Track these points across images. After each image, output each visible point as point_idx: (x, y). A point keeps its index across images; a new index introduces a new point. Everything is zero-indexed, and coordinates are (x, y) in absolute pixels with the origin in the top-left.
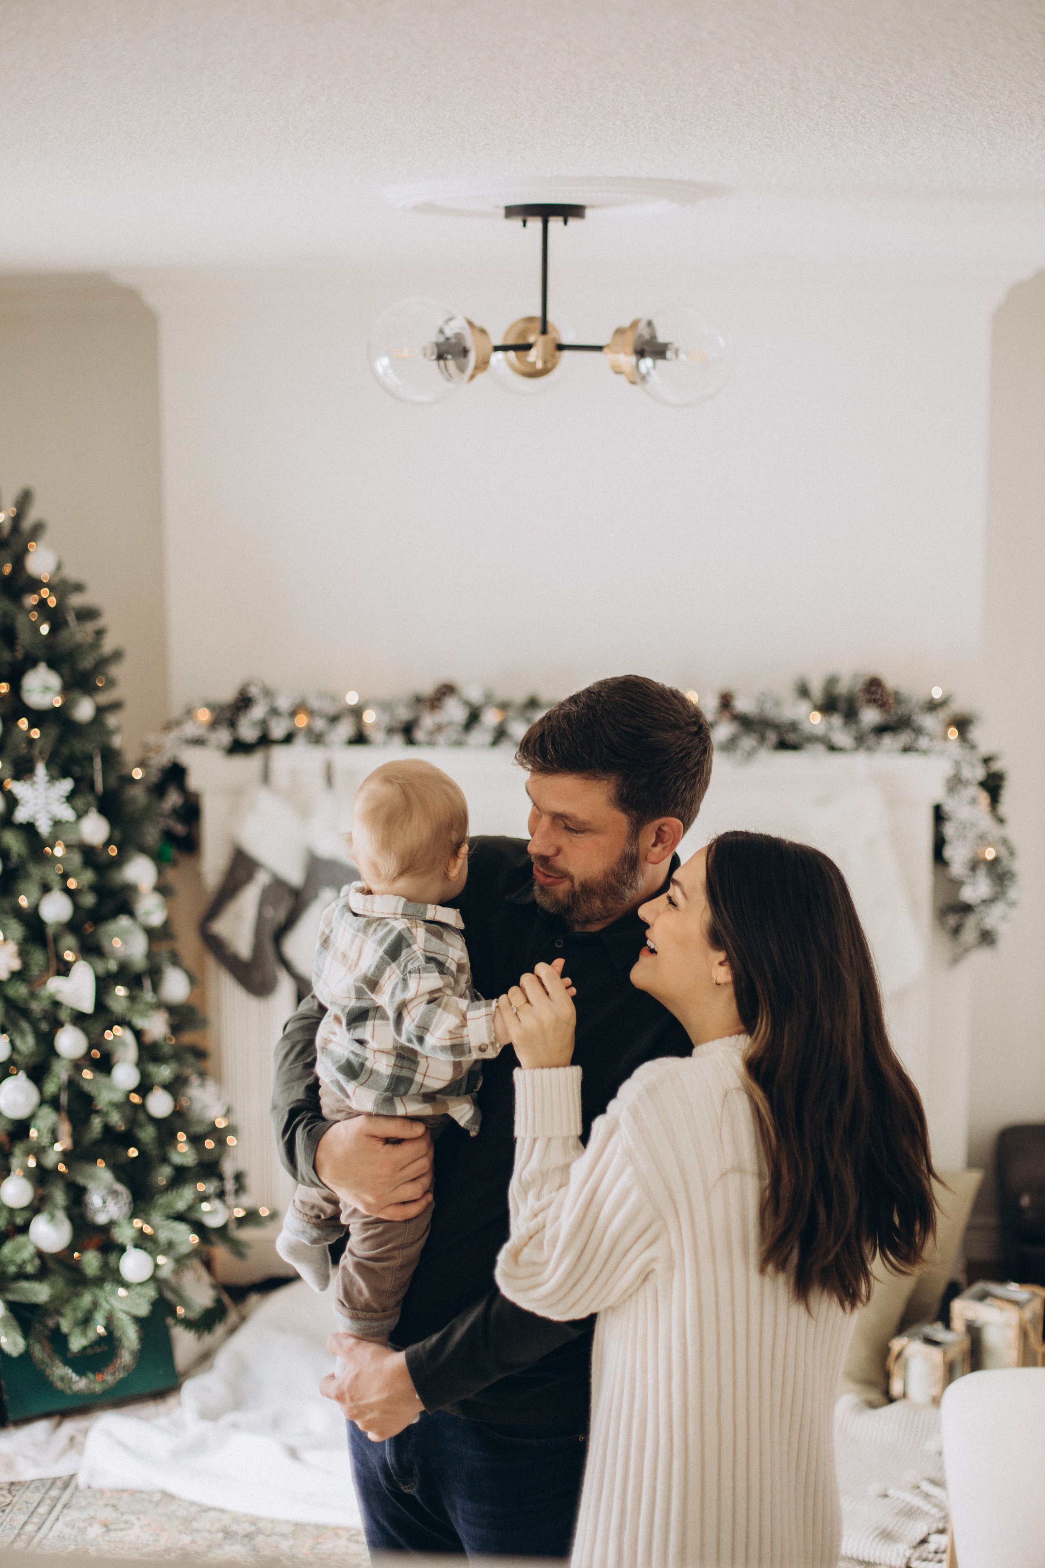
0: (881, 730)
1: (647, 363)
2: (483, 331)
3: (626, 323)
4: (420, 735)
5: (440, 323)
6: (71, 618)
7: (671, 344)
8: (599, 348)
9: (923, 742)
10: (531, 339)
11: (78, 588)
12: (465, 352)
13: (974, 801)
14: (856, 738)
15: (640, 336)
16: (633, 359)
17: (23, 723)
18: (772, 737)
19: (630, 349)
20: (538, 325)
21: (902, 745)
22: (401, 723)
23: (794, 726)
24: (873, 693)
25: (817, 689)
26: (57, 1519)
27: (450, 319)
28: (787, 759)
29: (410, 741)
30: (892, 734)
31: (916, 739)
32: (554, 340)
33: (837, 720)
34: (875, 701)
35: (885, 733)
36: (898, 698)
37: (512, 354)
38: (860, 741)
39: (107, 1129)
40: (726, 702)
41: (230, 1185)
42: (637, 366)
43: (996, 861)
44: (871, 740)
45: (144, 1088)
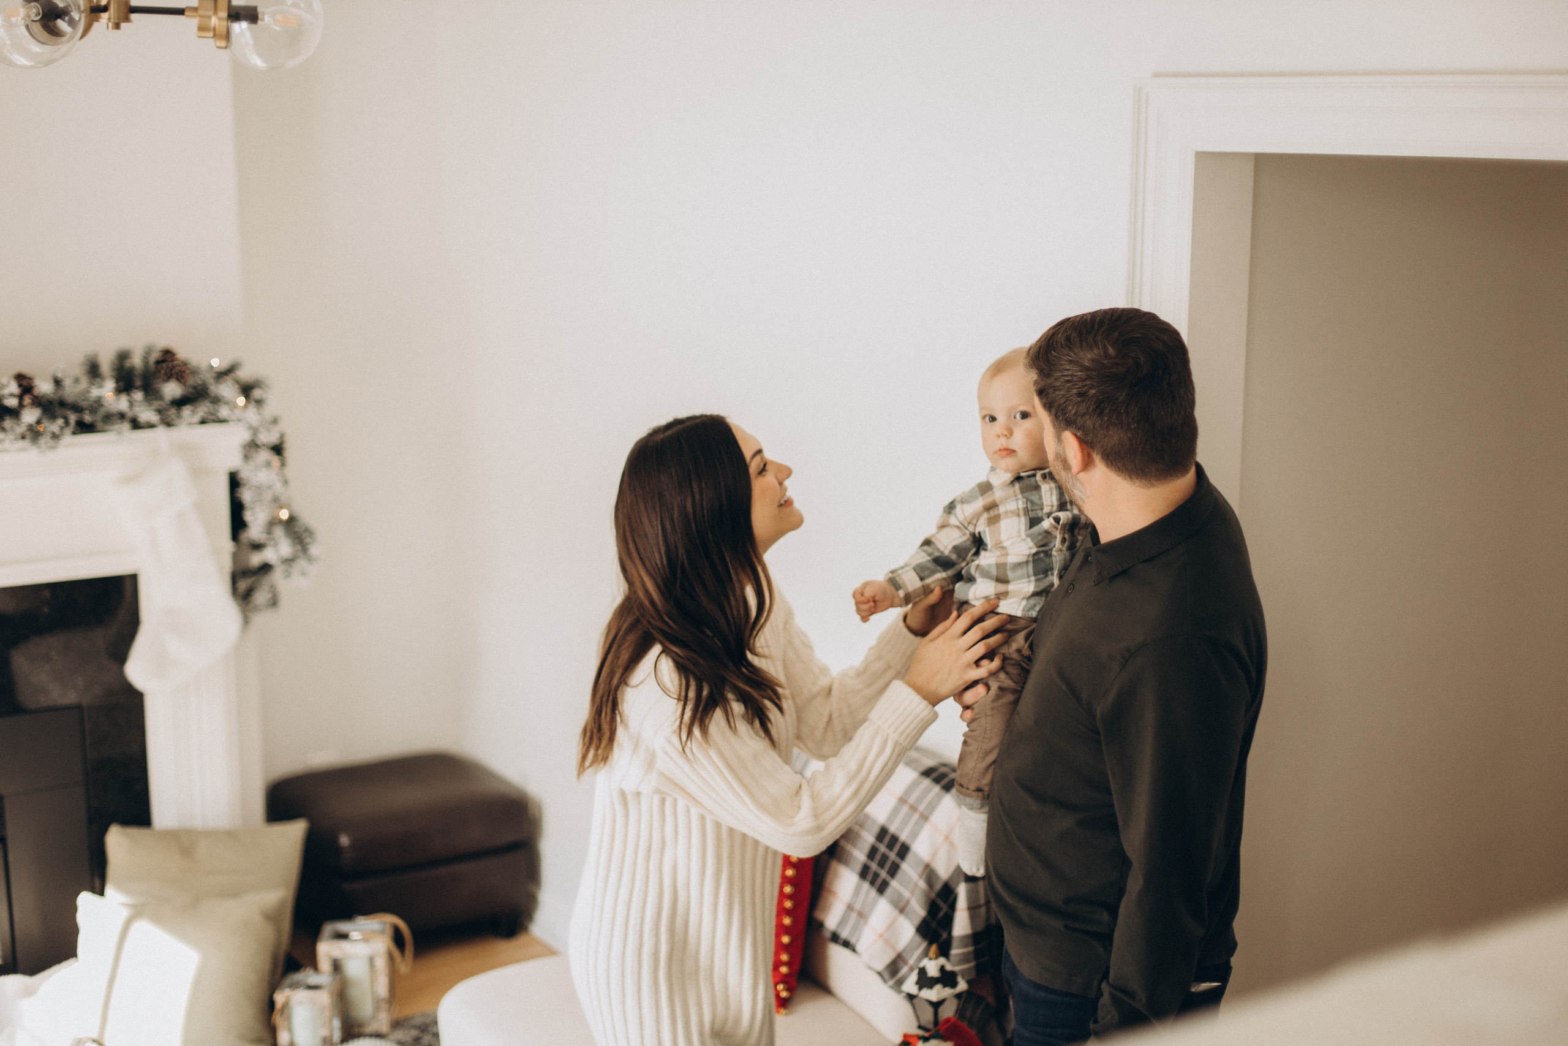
0: (179, 403)
9: (224, 412)
13: (268, 464)
14: (158, 414)
18: (73, 418)
21: (200, 416)
23: (94, 406)
24: (167, 366)
25: (107, 366)
30: (191, 406)
31: (215, 410)
33: (138, 398)
34: (171, 374)
35: (185, 405)
36: (190, 368)
38: (163, 416)
40: (25, 384)
43: (292, 520)
44: (172, 414)
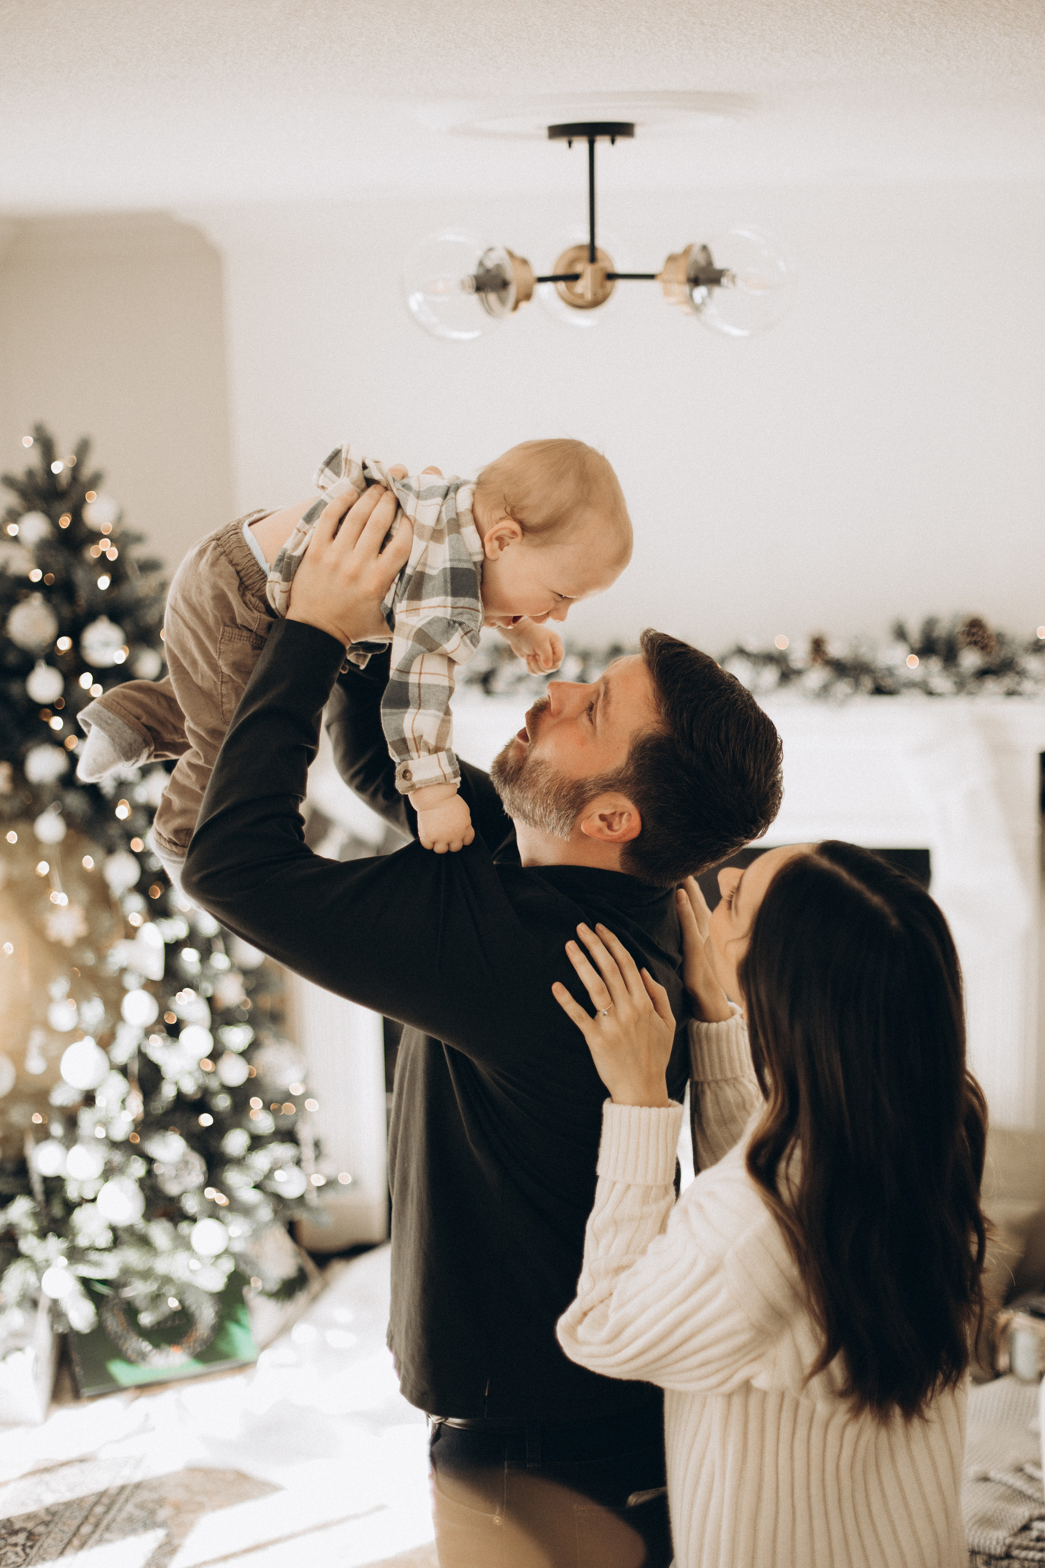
0: (983, 674)
1: (700, 292)
2: (524, 262)
3: (678, 249)
4: (500, 684)
5: (479, 253)
6: (132, 571)
7: (728, 270)
8: (651, 277)
9: (1027, 686)
10: (578, 268)
11: (138, 539)
12: (504, 284)
14: (956, 683)
15: (696, 262)
16: (686, 288)
17: (86, 680)
18: (867, 683)
19: (682, 277)
20: (586, 254)
21: (1005, 689)
22: (480, 674)
23: (890, 671)
24: (973, 635)
25: (914, 630)
26: (127, 1501)
27: (491, 250)
28: (883, 704)
29: (488, 692)
30: (995, 677)
31: (1019, 684)
32: (602, 269)
33: (935, 664)
34: (975, 643)
35: (986, 676)
36: (1000, 638)
37: (562, 285)
38: (961, 686)
39: (180, 1096)
40: (818, 646)
41: (308, 1152)
42: (691, 296)
44: (972, 685)
45: (215, 1055)
